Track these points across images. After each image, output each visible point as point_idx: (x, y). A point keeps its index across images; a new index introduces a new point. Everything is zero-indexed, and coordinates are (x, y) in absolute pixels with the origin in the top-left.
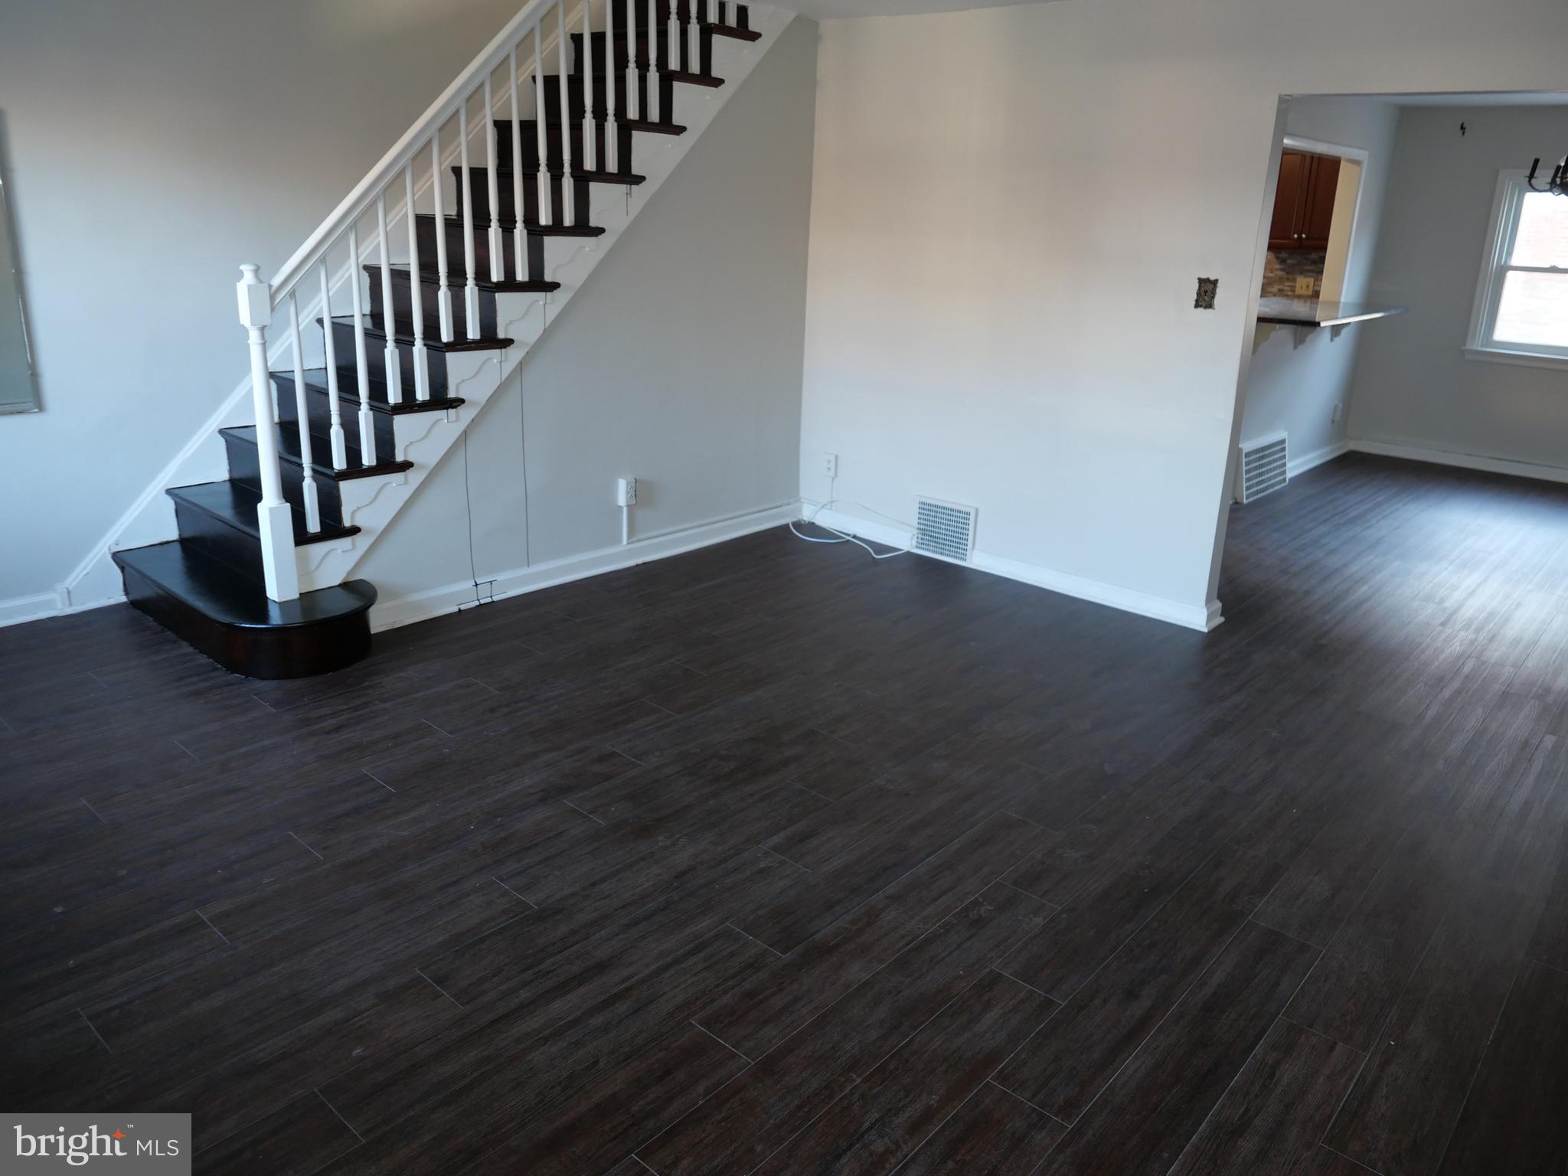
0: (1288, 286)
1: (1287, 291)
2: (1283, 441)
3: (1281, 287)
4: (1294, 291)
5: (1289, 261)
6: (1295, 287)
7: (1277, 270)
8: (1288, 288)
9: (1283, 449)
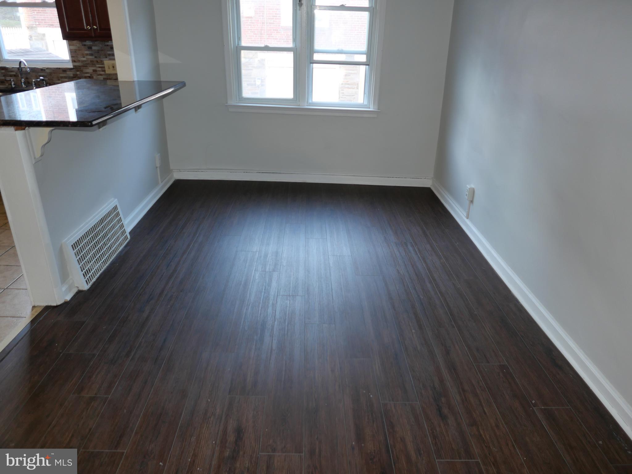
0: (99, 67)
1: (99, 71)
2: (115, 208)
3: (94, 68)
4: (104, 71)
5: (94, 48)
6: (104, 67)
7: (87, 55)
8: (100, 69)
9: (118, 214)
